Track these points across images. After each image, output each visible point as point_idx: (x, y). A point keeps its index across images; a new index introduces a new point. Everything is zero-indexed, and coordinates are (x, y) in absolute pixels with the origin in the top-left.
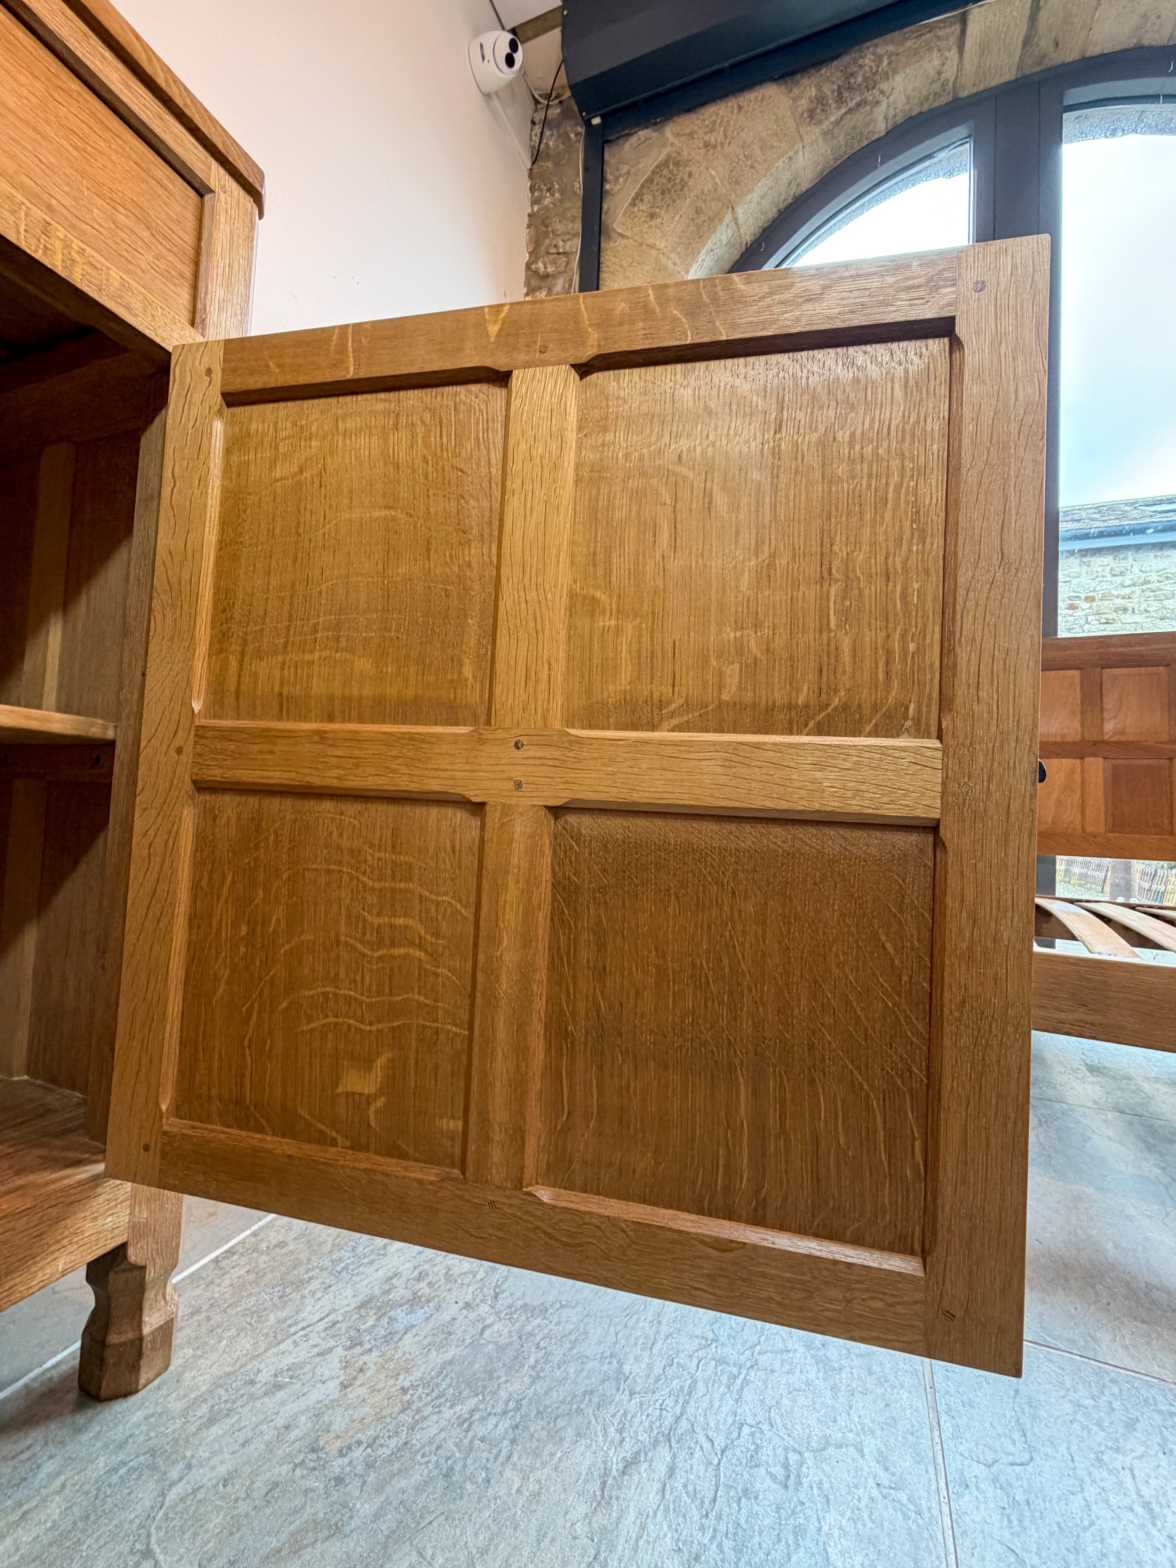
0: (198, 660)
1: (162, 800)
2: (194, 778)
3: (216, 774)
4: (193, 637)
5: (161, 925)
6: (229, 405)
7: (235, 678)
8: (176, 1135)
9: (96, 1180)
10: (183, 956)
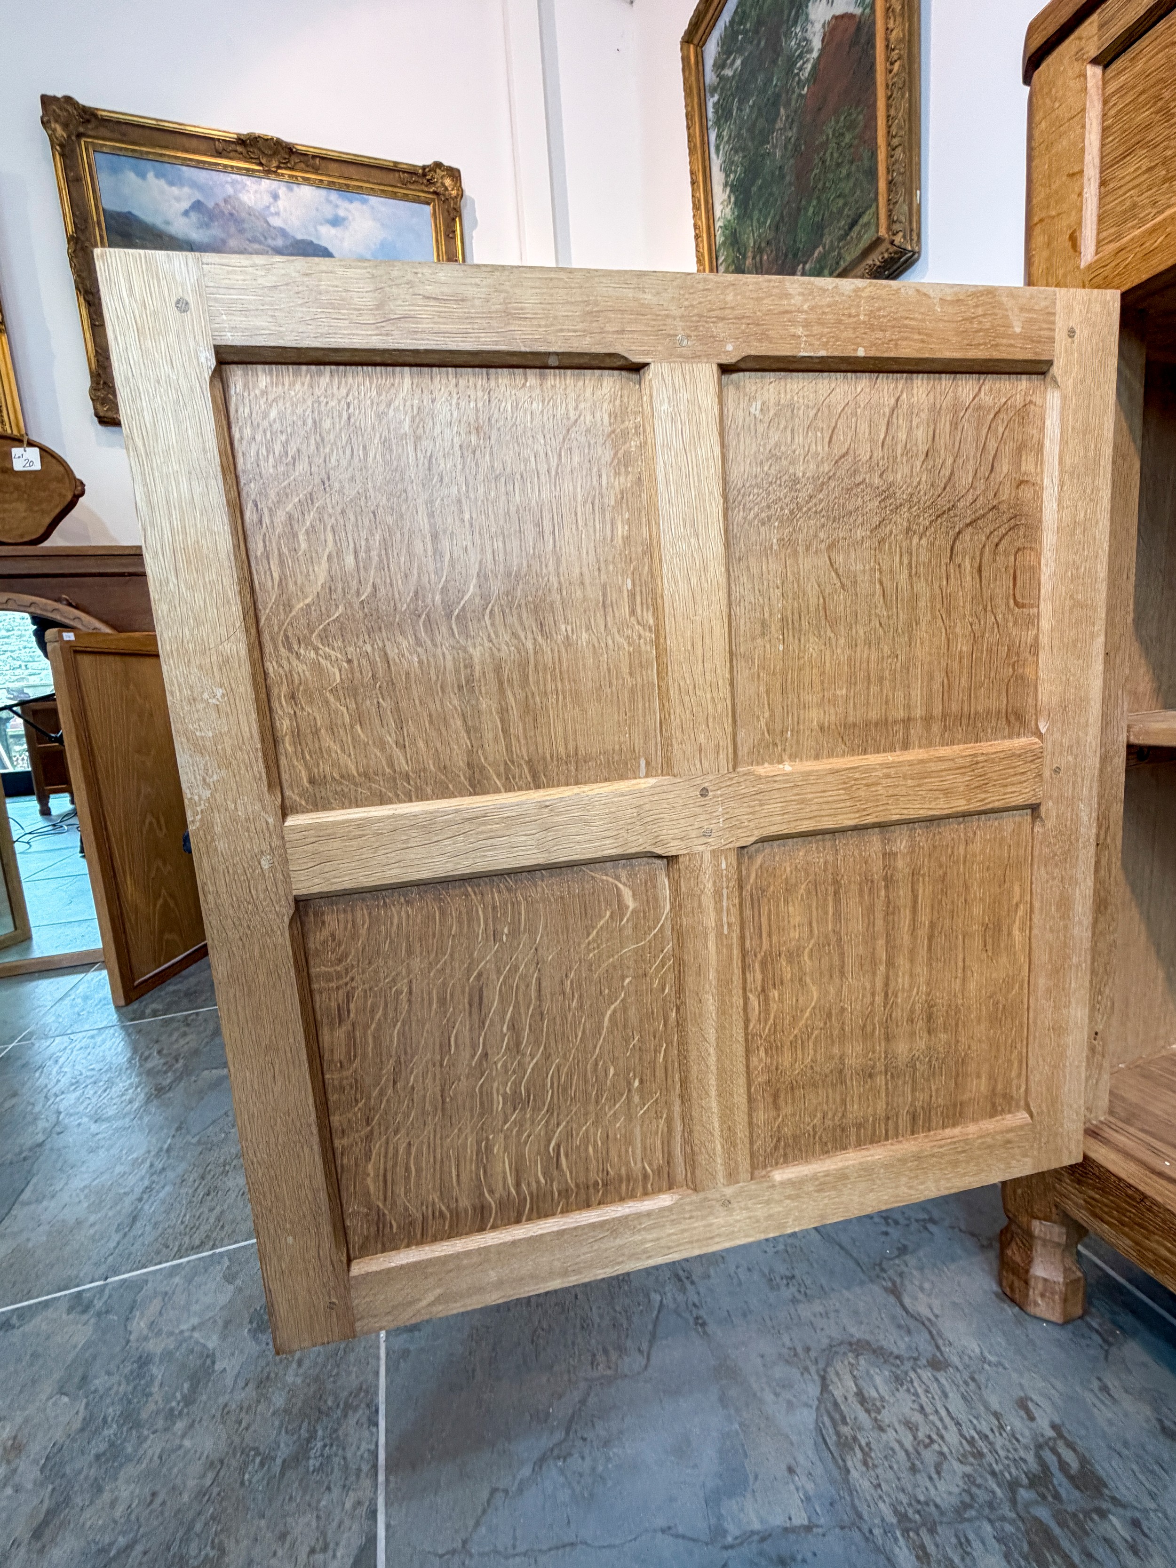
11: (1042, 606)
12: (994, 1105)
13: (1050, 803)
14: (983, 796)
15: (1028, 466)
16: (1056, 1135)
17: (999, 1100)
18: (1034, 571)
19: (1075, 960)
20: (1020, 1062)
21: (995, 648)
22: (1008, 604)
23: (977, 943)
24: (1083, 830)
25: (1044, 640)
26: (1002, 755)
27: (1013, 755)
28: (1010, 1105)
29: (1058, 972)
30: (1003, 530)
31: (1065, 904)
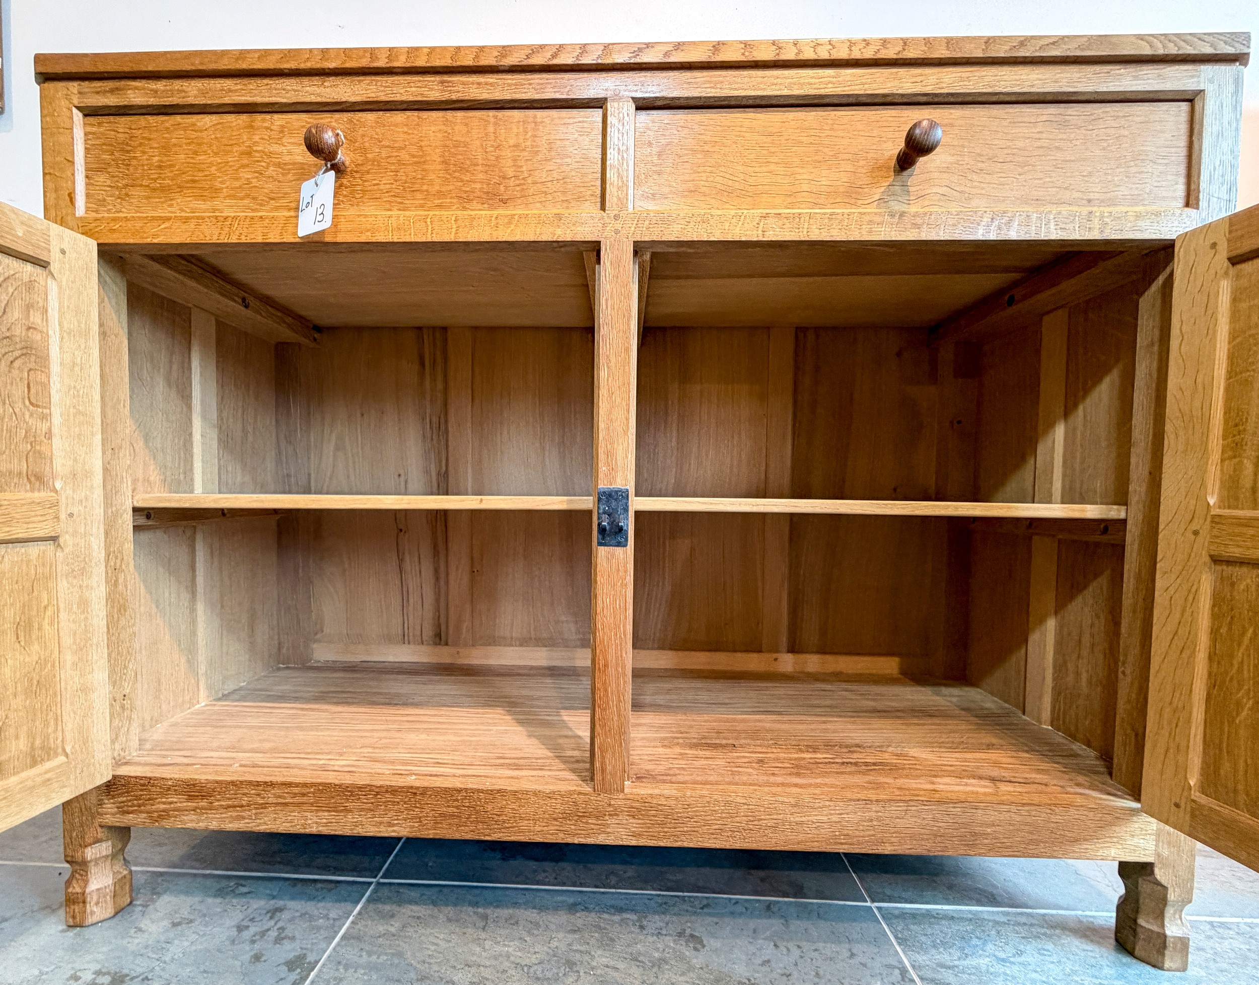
0: (1212, 465)
1: (1180, 568)
2: (1212, 553)
3: (1235, 551)
4: (1206, 449)
5: (1183, 655)
6: (1233, 264)
7: (1251, 477)
8: (1204, 806)
9: (1134, 812)
10: (1204, 681)
11: (52, 409)
12: (33, 757)
13: (67, 536)
14: (8, 529)
15: (36, 318)
16: (89, 765)
17: (38, 752)
18: (45, 387)
19: (95, 641)
20: (56, 719)
21: (14, 430)
22: (24, 403)
23: (10, 637)
24: (94, 554)
25: (55, 430)
26: (23, 502)
27: (33, 502)
28: (49, 755)
29: (81, 650)
30: (17, 353)
31: (84, 604)
